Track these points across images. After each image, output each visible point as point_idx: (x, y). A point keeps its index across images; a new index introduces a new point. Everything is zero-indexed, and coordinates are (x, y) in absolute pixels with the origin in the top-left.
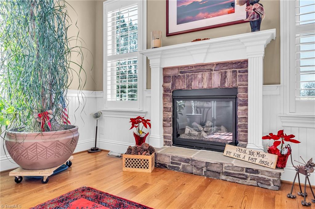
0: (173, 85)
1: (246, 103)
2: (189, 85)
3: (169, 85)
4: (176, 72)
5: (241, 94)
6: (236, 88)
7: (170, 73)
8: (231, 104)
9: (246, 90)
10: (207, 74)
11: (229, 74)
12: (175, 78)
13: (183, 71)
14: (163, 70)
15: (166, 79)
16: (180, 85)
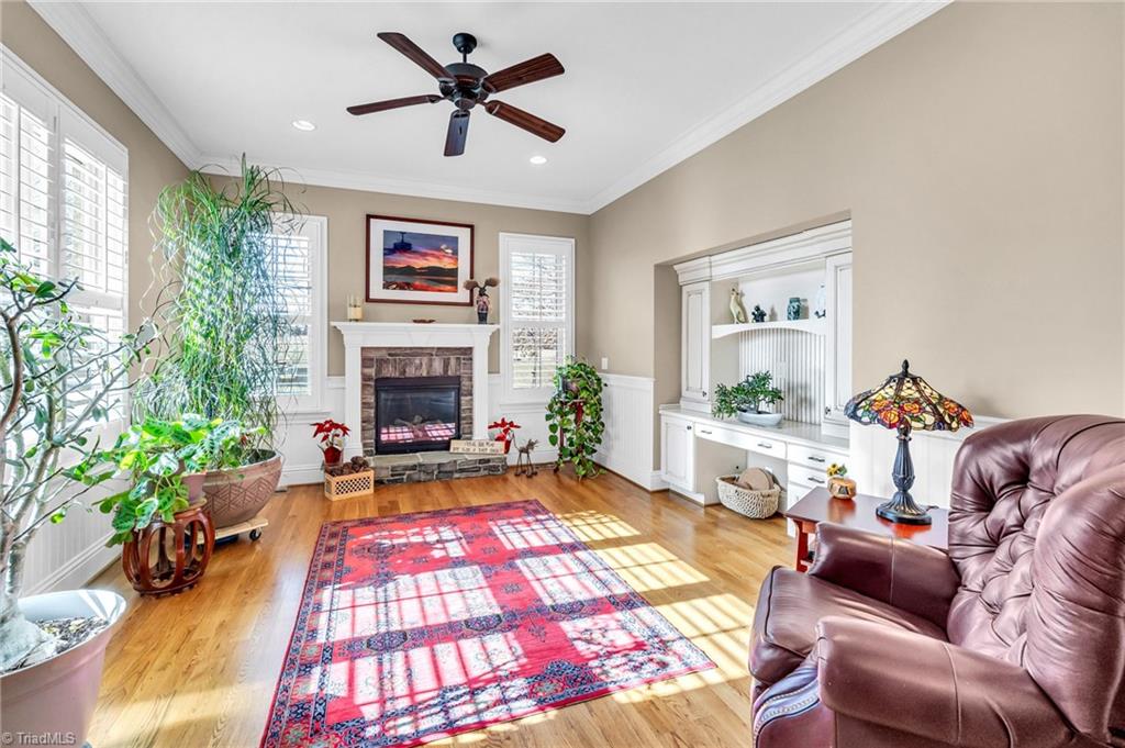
0: (378, 371)
1: (470, 393)
2: (403, 372)
3: (372, 371)
4: (384, 354)
5: (465, 383)
6: (459, 377)
7: (373, 355)
8: (454, 394)
9: (471, 379)
10: (425, 360)
11: (453, 362)
12: (381, 362)
13: (393, 352)
14: (363, 349)
15: (366, 362)
16: (390, 372)
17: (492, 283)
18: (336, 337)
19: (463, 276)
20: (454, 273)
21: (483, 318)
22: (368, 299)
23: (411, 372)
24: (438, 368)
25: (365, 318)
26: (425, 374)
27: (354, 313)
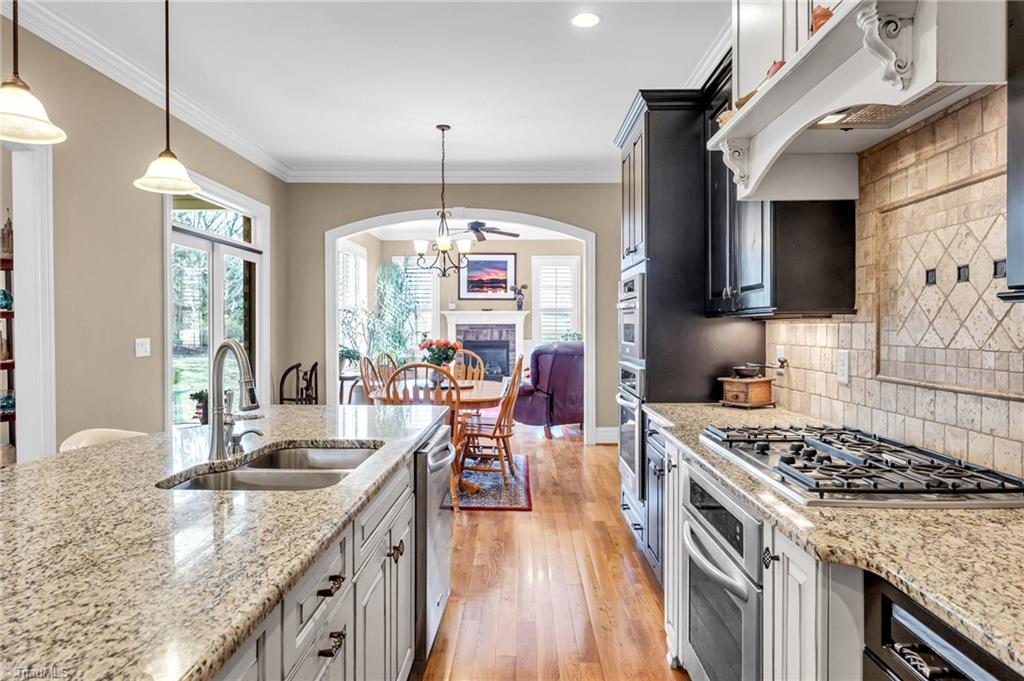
0: (464, 338)
1: (514, 351)
2: (477, 338)
3: (461, 337)
4: (467, 328)
5: (511, 344)
6: (508, 341)
7: (462, 328)
8: (505, 351)
9: (514, 343)
10: (489, 331)
11: (504, 332)
12: (466, 332)
13: (472, 327)
14: (457, 325)
15: (458, 332)
16: (471, 338)
17: (524, 287)
18: (443, 318)
19: (510, 283)
20: (505, 281)
21: (520, 307)
22: (459, 298)
23: (482, 338)
24: (496, 337)
25: (458, 308)
26: (489, 339)
27: (452, 306)
